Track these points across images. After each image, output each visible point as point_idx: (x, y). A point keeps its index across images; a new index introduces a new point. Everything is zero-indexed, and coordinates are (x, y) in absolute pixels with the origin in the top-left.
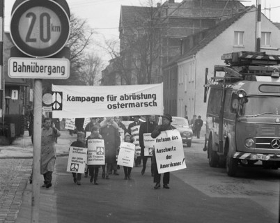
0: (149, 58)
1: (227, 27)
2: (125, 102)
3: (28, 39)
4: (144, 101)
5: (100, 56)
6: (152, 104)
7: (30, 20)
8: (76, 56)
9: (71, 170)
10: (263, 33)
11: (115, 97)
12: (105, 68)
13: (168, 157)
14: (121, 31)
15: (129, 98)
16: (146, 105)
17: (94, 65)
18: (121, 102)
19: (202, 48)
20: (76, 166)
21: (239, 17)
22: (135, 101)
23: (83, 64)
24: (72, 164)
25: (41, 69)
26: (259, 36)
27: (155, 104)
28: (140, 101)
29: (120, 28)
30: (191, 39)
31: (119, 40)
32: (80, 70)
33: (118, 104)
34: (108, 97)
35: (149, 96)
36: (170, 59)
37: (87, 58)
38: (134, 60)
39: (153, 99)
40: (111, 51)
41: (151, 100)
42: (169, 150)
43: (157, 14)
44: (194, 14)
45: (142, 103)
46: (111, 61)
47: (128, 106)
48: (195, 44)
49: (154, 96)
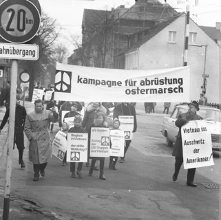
0: (103, 49)
1: (163, 28)
2: (145, 87)
3: (8, 29)
4: (168, 86)
5: (66, 47)
6: (177, 90)
7: (10, 14)
8: (48, 46)
9: (72, 159)
10: (191, 33)
11: (135, 82)
12: (70, 56)
13: (196, 151)
14: (83, 28)
15: (151, 83)
16: (170, 91)
17: (62, 53)
18: (141, 88)
19: (144, 43)
20: (77, 155)
21: (173, 21)
22: (158, 87)
23: (54, 52)
24: (72, 153)
25: (17, 52)
26: (188, 35)
27: (181, 90)
28: (163, 87)
29: (83, 25)
30: (136, 36)
31: (82, 35)
32: (51, 56)
33: (138, 89)
34: (126, 82)
35: (175, 81)
36: (120, 50)
37: (57, 47)
38: (92, 51)
39: (178, 84)
40: (75, 43)
41: (177, 85)
42: (198, 142)
43: (111, 16)
44: (140, 17)
45: (165, 89)
46: (75, 51)
47: (149, 91)
48: (138, 40)
49: (180, 81)
